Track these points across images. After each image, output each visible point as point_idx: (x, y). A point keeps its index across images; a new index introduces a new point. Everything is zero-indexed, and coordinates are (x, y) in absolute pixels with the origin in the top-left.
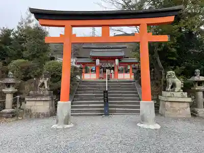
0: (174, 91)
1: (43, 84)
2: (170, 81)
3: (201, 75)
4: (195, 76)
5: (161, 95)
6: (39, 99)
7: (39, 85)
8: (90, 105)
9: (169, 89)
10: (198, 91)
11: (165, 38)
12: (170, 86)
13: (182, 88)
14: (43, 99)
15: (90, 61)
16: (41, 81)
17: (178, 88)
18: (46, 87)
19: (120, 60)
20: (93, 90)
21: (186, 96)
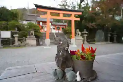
4: (84, 31)
7: (31, 34)
10: (85, 36)
11: (79, 19)
19: (51, 23)
21: (82, 38)
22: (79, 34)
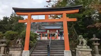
0: (83, 45)
1: (19, 42)
2: (80, 40)
3: (96, 37)
4: (93, 38)
5: (77, 47)
6: (16, 49)
8: (41, 52)
9: (80, 44)
10: (95, 45)
12: (80, 43)
13: (87, 44)
14: (18, 49)
15: (44, 31)
16: (18, 40)
17: (85, 44)
18: (20, 43)
19: (58, 31)
20: (44, 45)
21: (89, 48)
22: (82, 43)
